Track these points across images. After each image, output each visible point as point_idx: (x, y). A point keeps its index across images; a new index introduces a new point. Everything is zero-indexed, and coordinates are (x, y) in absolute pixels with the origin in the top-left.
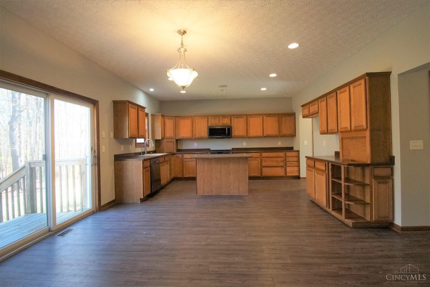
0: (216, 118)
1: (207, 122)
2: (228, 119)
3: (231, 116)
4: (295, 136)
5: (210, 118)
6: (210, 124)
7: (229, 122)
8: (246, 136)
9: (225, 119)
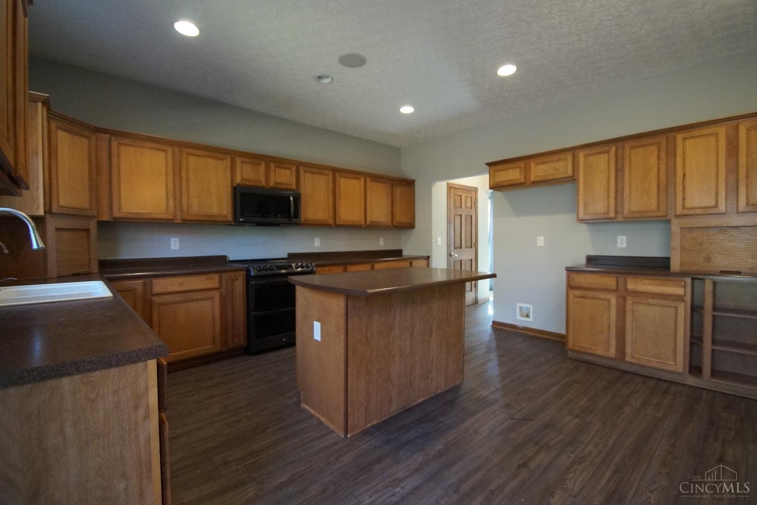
0: (260, 164)
1: (229, 171)
2: (291, 173)
3: (299, 166)
4: (411, 226)
5: (239, 160)
6: (238, 180)
7: (294, 179)
8: (331, 222)
9: (283, 171)
